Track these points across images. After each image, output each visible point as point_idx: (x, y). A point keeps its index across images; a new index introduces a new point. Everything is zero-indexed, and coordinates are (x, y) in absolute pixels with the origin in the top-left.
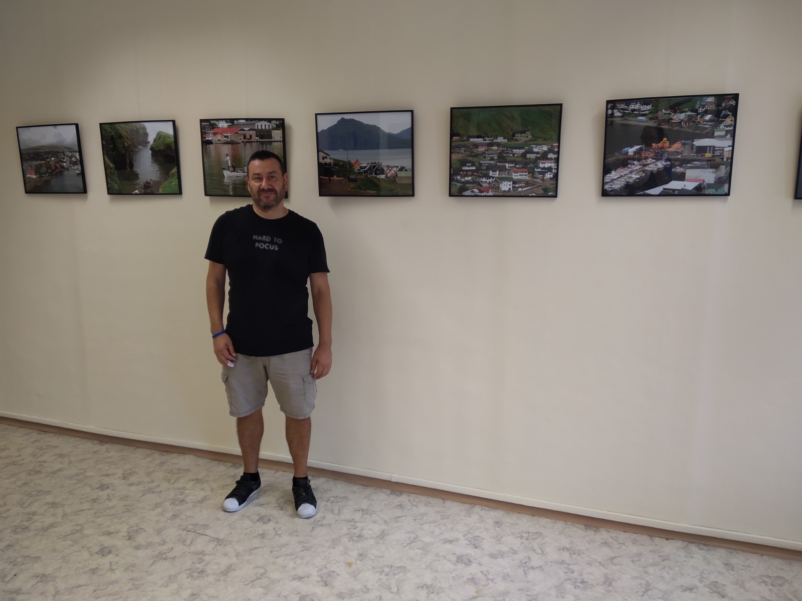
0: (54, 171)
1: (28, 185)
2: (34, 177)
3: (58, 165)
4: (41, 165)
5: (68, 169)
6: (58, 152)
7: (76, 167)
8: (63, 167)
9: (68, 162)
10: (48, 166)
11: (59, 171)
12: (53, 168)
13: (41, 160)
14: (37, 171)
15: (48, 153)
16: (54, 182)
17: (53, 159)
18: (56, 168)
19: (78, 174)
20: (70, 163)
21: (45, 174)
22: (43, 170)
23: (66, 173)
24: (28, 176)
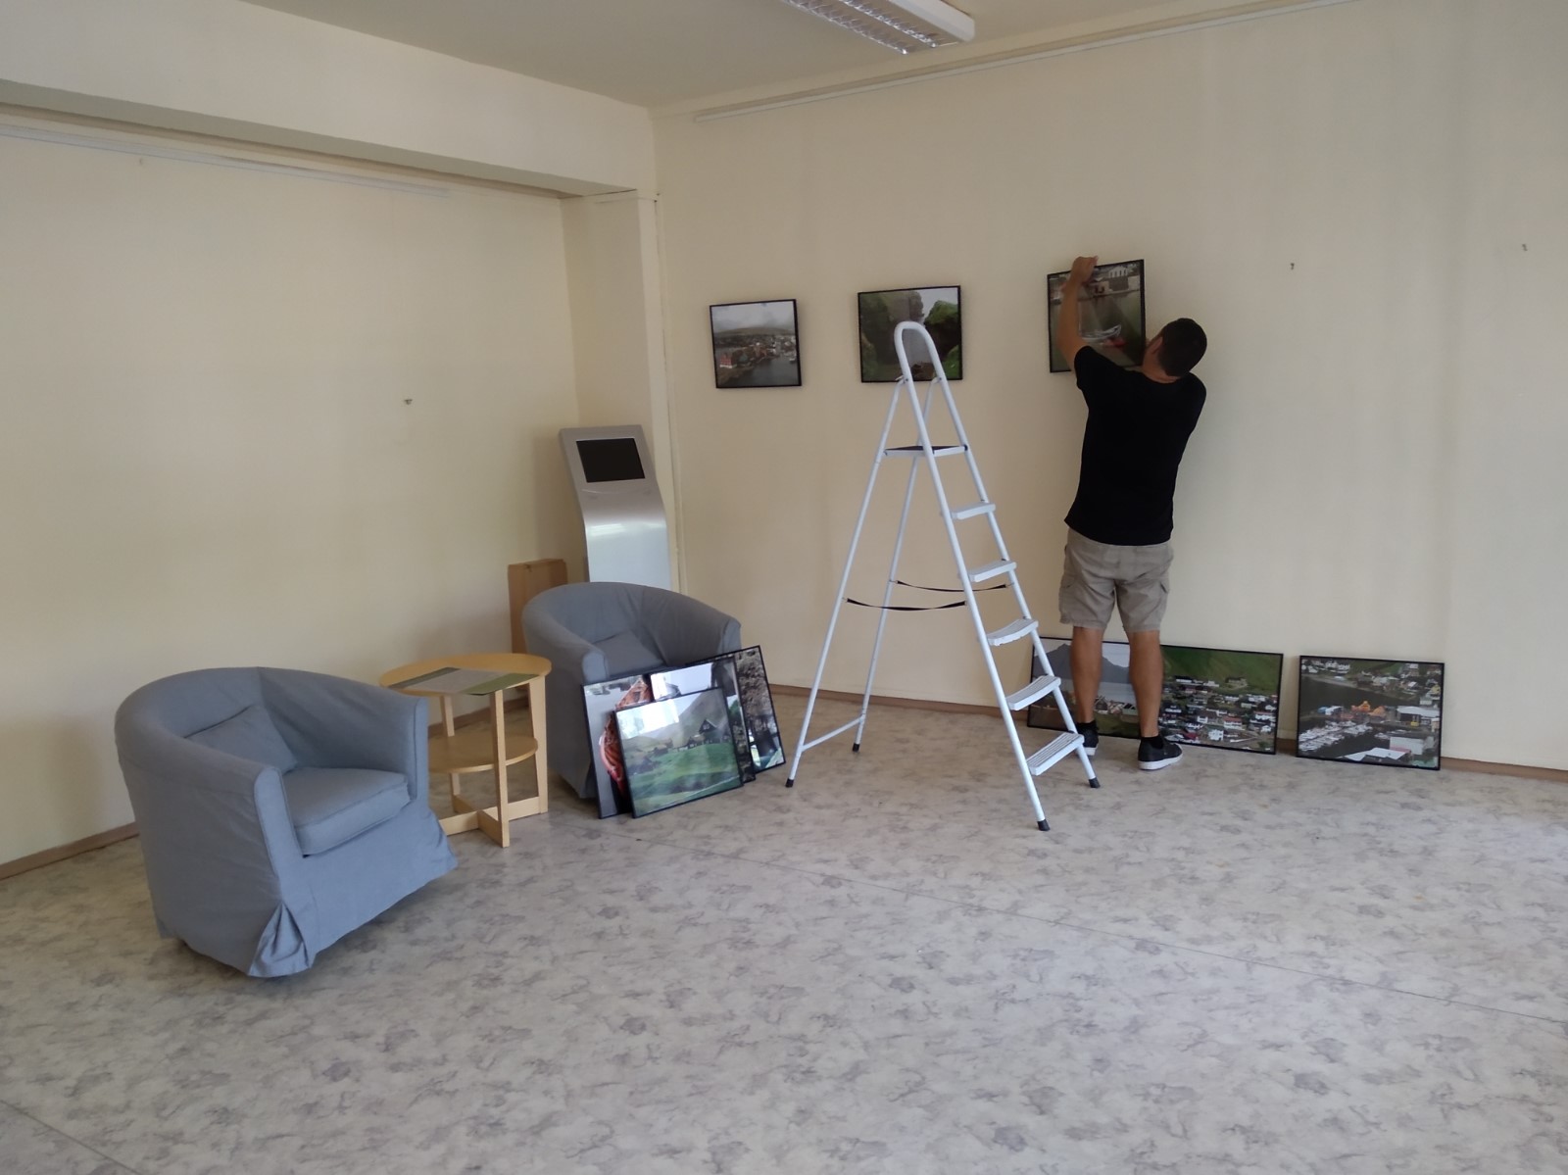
0: (759, 358)
1: (720, 378)
2: (731, 367)
3: (764, 352)
4: (741, 353)
5: (778, 356)
6: (766, 335)
7: (790, 353)
8: (772, 354)
9: (779, 348)
10: (751, 353)
11: (766, 359)
12: (757, 355)
13: (742, 346)
14: (735, 359)
15: (752, 337)
16: (758, 373)
17: (758, 344)
18: (762, 355)
19: (792, 362)
20: (782, 349)
21: (746, 362)
22: (744, 358)
23: (774, 361)
24: (721, 366)
